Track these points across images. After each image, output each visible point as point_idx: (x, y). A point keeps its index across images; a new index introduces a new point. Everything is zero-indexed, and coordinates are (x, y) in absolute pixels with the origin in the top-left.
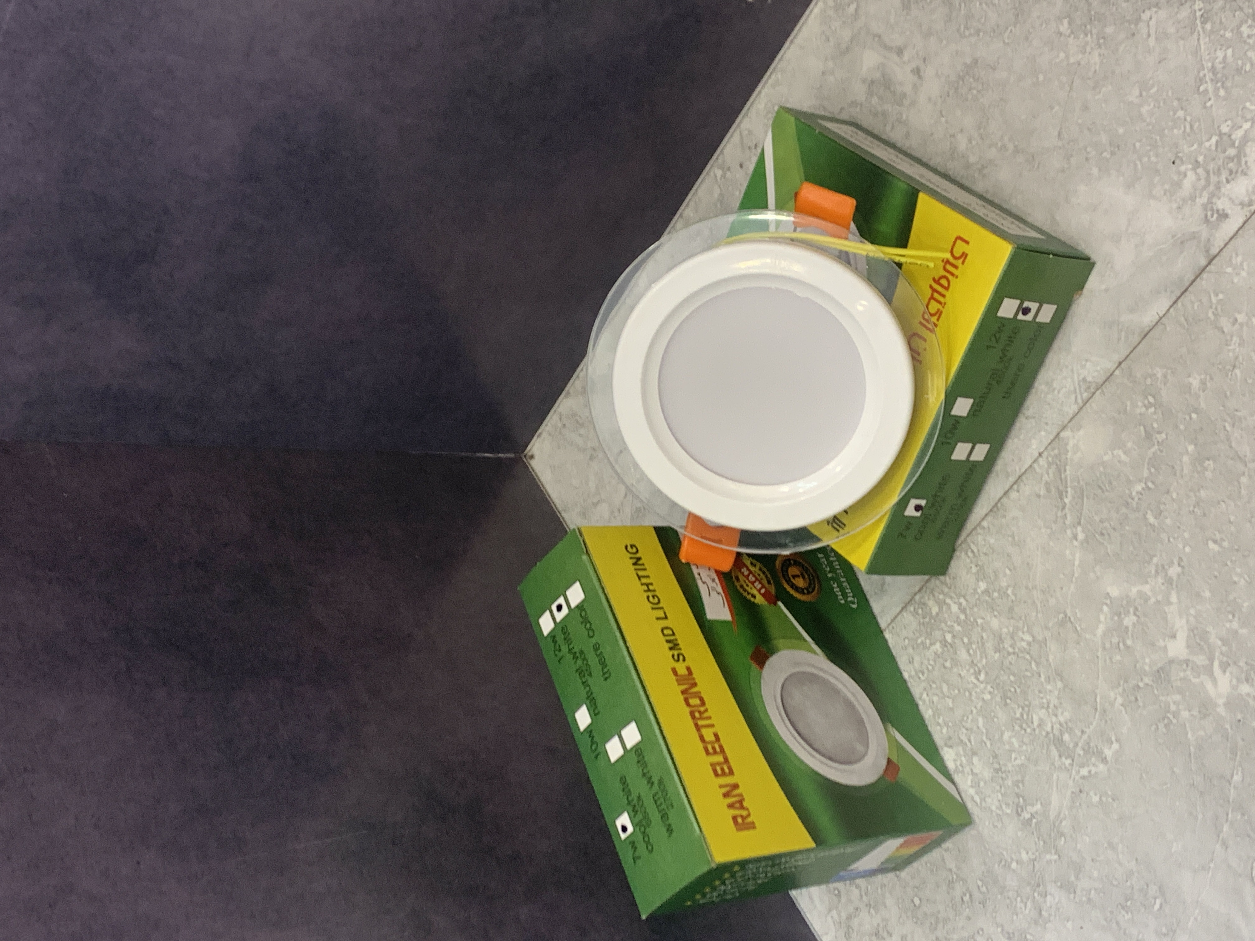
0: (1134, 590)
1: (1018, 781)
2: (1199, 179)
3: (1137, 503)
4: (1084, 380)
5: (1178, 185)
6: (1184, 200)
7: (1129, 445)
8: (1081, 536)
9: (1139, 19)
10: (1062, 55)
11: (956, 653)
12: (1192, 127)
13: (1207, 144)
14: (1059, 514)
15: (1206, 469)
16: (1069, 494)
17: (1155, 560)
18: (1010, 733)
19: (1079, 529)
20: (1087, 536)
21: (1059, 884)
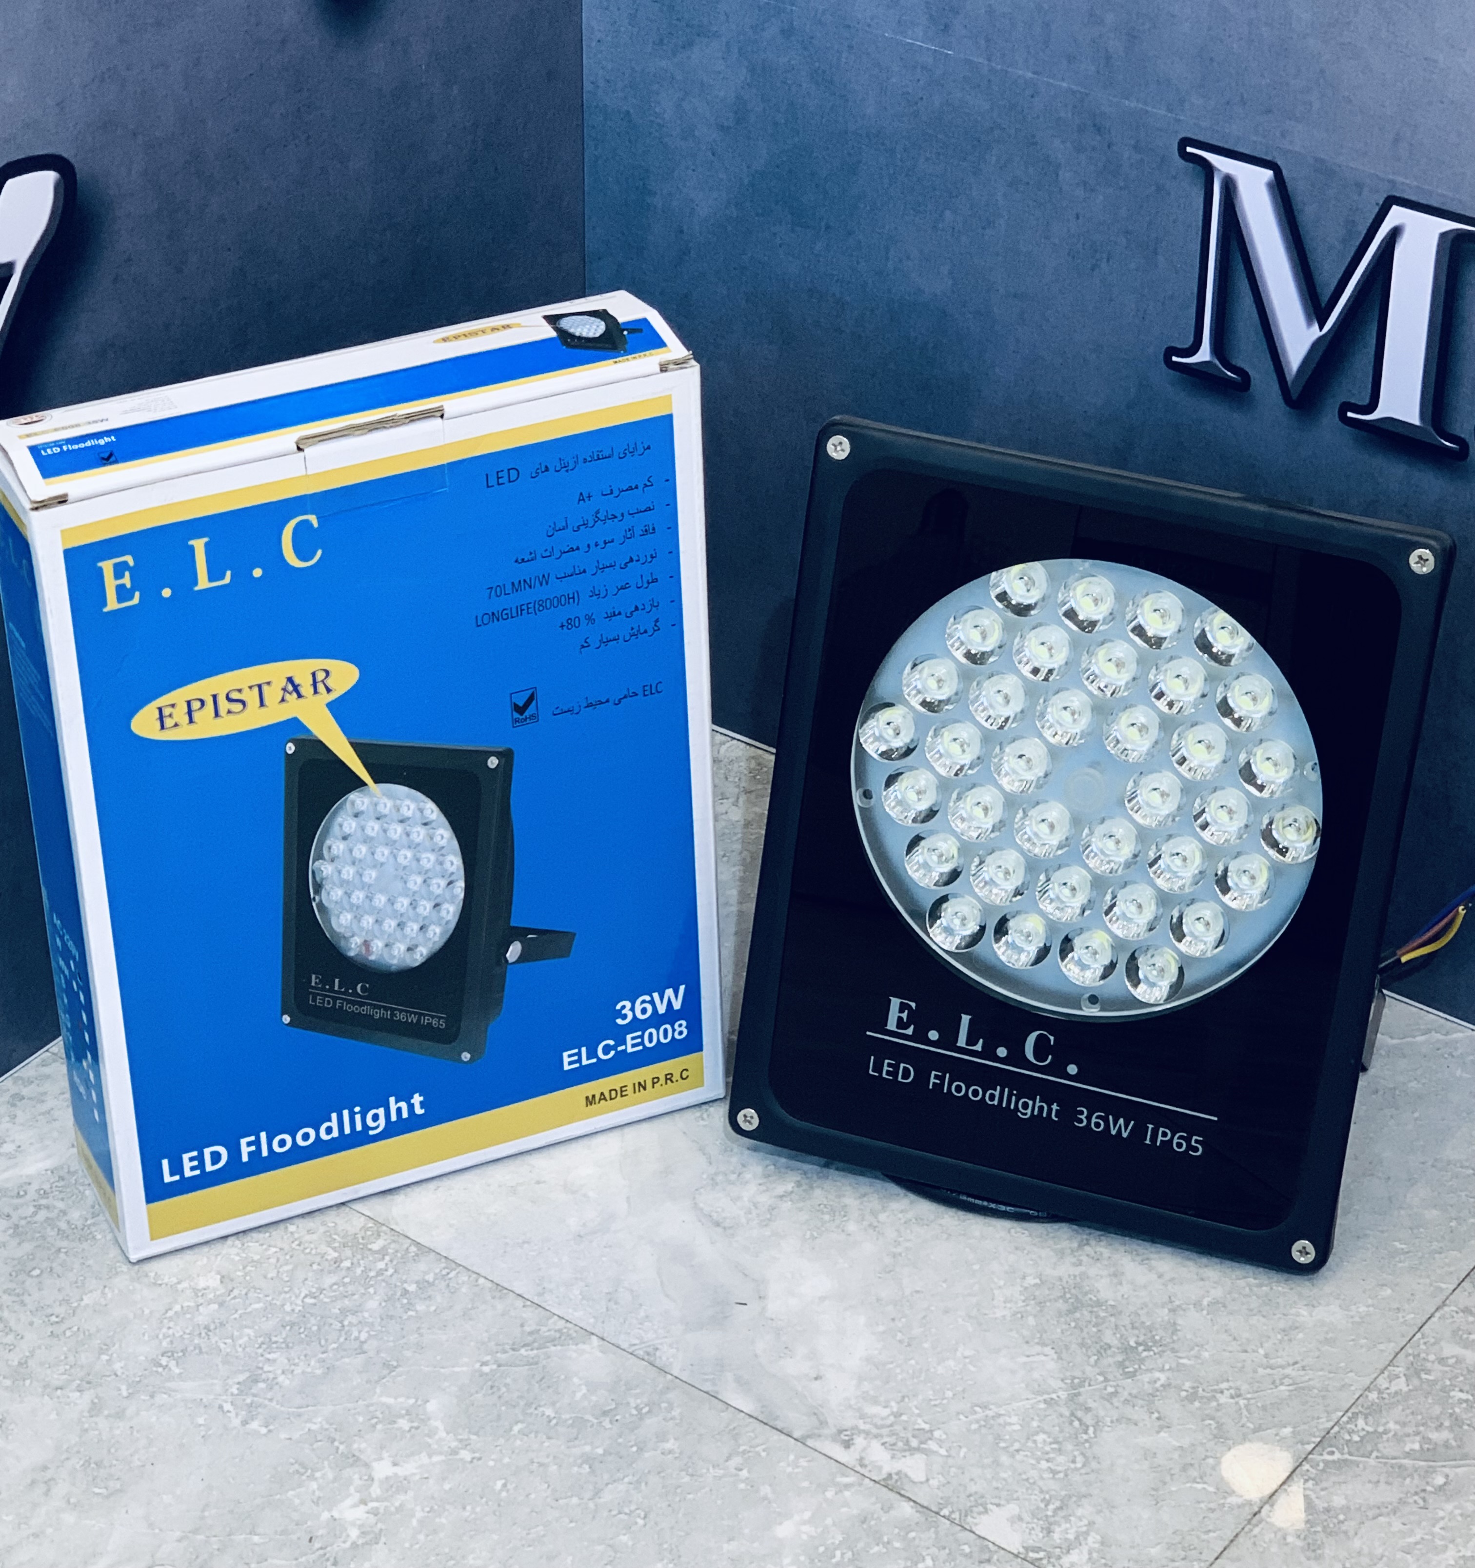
0: (437, 1423)
1: (200, 1349)
2: (883, 1419)
3: (531, 1414)
4: (657, 1349)
5: (875, 1401)
6: (859, 1410)
7: (594, 1398)
8: (486, 1369)
9: (1044, 1345)
10: (1002, 1283)
11: (330, 1272)
12: (935, 1405)
13: (920, 1421)
14: (507, 1347)
15: (580, 1466)
16: (530, 1353)
17: (474, 1437)
18: (252, 1334)
19: (494, 1367)
20: (487, 1374)
21: (96, 1401)
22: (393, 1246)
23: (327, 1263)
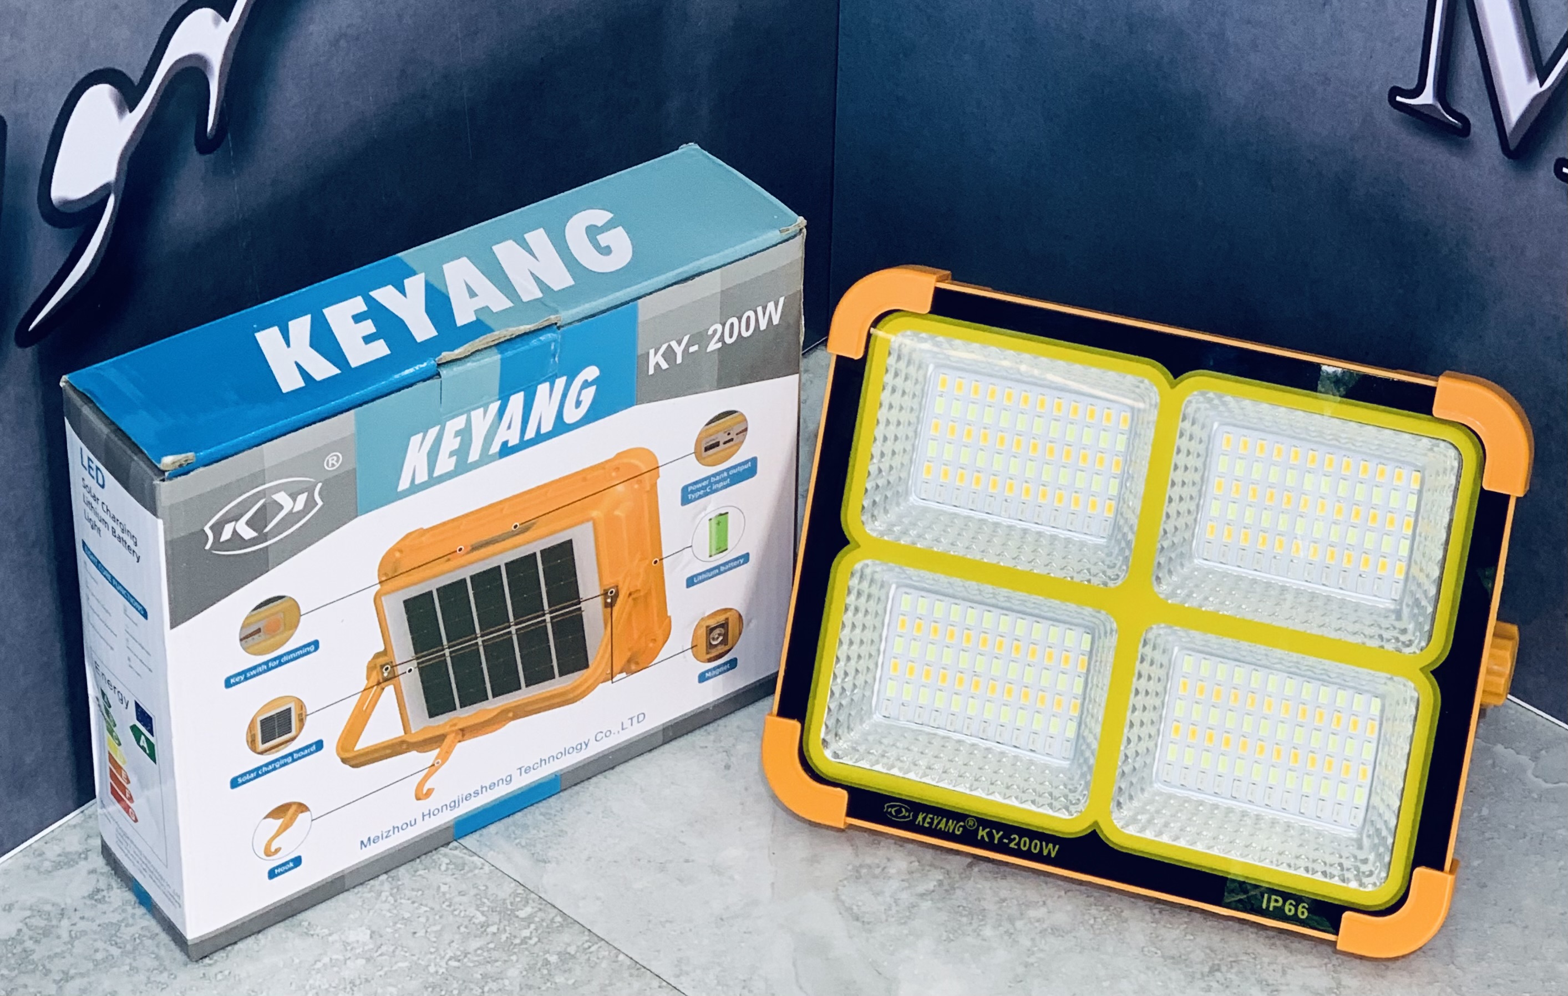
22: (540, 914)
23: (474, 926)
